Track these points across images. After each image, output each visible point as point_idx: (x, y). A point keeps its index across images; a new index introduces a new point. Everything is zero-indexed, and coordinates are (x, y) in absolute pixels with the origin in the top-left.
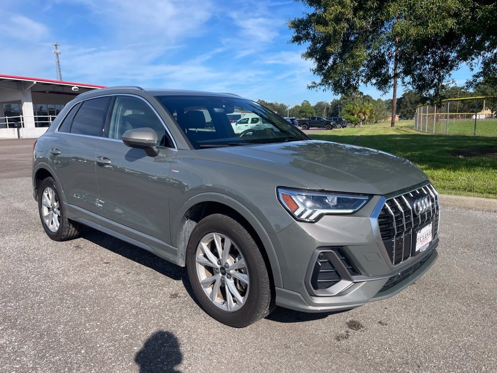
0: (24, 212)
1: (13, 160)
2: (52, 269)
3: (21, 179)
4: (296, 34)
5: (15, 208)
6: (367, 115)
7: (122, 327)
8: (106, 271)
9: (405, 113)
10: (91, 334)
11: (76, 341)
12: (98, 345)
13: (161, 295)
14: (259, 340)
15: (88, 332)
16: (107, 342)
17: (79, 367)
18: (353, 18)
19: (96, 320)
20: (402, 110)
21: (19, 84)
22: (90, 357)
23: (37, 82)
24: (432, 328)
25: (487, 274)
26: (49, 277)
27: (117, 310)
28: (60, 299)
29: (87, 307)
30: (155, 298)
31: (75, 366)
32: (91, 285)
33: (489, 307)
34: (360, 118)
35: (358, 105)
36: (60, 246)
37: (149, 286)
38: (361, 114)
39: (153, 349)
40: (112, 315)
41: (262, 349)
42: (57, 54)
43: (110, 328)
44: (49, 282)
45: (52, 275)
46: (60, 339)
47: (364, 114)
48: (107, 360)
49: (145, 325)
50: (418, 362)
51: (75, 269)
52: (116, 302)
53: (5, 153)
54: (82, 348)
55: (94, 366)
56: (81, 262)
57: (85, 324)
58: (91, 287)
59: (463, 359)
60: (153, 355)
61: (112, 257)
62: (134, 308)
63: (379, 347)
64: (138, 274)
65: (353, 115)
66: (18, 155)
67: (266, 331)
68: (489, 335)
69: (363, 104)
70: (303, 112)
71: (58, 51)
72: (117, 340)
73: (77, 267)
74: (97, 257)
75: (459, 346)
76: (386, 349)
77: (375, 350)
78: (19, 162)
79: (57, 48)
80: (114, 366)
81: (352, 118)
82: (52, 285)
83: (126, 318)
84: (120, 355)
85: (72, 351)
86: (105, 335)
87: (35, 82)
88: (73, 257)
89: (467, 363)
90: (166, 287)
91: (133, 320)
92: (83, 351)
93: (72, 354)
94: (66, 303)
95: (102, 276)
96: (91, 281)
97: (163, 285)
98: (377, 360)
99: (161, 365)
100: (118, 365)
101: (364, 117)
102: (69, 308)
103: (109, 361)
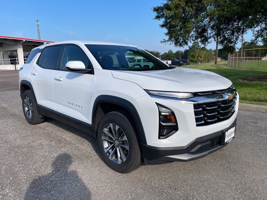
0: (6, 109)
1: (9, 82)
2: (10, 138)
3: (10, 91)
4: (157, 15)
5: (2, 107)
6: (202, 58)
7: (34, 167)
8: (36, 139)
9: (224, 57)
10: (18, 171)
11: (9, 173)
12: (19, 176)
13: (59, 152)
14: (100, 175)
15: (17, 169)
16: (24, 174)
17: (7, 186)
18: (185, 7)
19: (23, 163)
20: (222, 55)
21: (16, 42)
22: (13, 182)
23: (25, 41)
24: (191, 170)
25: (232, 143)
26: (7, 142)
27: (35, 159)
28: (9, 153)
29: (20, 157)
30: (56, 153)
31: (5, 185)
32: (26, 146)
33: (225, 160)
34: (198, 59)
35: (197, 52)
36: (17, 126)
37: (55, 147)
38: (199, 58)
39: (46, 178)
40: (31, 161)
41: (100, 180)
42: (38, 25)
43: (28, 168)
44: (6, 144)
45: (8, 141)
46: (2, 172)
47: (201, 57)
48: (22, 183)
49: (46, 167)
50: (177, 187)
51: (21, 138)
52: (35, 155)
53: (6, 78)
54: (11, 177)
55: (14, 186)
56: (25, 135)
57: (16, 165)
58: (25, 147)
59: (200, 186)
60: (44, 181)
61: (42, 132)
62: (43, 158)
63: (160, 179)
64: (52, 141)
65: (195, 58)
66: (12, 79)
67: (106, 171)
68: (219, 175)
69: (200, 52)
70: (169, 56)
71: (38, 24)
72: (29, 174)
73: (22, 137)
74: (34, 132)
75: (201, 180)
76: (162, 181)
77: (157, 181)
78: (11, 82)
79: (38, 22)
80: (23, 186)
81: (194, 59)
82: (7, 146)
83: (38, 163)
84: (28, 181)
85: (6, 178)
86: (24, 171)
87: (24, 40)
88: (22, 132)
89: (201, 188)
90: (63, 148)
91: (40, 164)
92: (11, 179)
93: (5, 180)
94: (11, 155)
95: (33, 142)
96: (27, 144)
97: (62, 147)
98: (156, 186)
99: (47, 186)
100: (26, 185)
101: (200, 59)
102: (11, 157)
103: (22, 184)
